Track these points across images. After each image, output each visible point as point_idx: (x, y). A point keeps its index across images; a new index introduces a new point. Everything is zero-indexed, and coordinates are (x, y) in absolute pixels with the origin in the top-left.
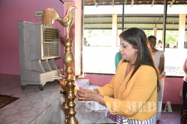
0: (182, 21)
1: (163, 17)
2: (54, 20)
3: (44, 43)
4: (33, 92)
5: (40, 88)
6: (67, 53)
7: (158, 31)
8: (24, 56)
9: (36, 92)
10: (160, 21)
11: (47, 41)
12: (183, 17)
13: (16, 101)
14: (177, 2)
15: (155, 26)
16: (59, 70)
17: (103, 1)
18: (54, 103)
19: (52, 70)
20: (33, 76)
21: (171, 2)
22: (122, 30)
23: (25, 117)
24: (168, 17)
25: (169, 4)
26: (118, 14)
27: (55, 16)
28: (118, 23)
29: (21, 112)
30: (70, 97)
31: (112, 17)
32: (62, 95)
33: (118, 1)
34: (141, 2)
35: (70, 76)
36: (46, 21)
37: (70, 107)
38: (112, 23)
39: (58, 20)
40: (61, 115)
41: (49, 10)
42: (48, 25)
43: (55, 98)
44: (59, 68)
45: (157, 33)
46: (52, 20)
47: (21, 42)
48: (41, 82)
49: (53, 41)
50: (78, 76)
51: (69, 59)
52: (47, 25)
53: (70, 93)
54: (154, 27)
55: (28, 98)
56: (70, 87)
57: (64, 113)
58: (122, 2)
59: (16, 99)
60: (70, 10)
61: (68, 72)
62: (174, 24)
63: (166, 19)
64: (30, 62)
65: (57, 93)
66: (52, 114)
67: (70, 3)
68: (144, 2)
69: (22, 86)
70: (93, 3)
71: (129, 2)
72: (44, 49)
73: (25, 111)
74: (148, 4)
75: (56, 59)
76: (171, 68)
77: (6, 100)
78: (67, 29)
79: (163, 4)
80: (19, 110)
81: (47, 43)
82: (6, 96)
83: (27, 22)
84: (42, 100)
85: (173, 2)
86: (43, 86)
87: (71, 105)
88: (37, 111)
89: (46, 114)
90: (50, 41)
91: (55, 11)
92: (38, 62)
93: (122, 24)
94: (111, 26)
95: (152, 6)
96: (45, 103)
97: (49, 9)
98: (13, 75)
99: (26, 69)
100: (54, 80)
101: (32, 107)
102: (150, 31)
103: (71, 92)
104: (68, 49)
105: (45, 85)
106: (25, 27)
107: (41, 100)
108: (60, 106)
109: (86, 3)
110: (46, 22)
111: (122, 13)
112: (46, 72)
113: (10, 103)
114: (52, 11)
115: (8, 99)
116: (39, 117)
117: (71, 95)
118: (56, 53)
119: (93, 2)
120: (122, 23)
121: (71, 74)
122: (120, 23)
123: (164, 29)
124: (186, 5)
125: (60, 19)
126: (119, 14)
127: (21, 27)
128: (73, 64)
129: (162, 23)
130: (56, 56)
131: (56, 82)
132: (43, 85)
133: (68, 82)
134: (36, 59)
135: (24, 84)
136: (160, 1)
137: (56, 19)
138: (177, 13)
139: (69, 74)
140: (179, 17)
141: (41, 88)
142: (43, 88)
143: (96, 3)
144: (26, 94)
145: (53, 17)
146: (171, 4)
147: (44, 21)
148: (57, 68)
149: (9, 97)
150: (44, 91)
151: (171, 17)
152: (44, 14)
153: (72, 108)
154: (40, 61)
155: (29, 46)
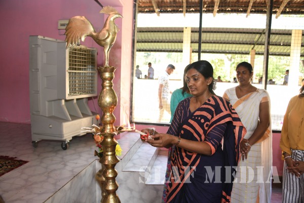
0: (296, 40)
1: (264, 33)
2: (85, 35)
3: (70, 73)
4: (50, 152)
5: (62, 145)
6: (105, 90)
7: (256, 56)
8: (37, 92)
9: (56, 152)
10: (260, 40)
11: (75, 69)
12: (297, 35)
13: (22, 167)
14: (288, 10)
15: (253, 49)
16: (93, 117)
17: (168, 7)
18: (84, 171)
19: (82, 116)
20: (51, 126)
21: (277, 10)
22: (198, 54)
23: (35, 194)
24: (274, 34)
25: (275, 12)
26: (192, 28)
27: (87, 28)
28: (192, 42)
29: (30, 185)
30: (108, 161)
31: (183, 32)
32: (97, 157)
33: (193, 7)
34: (230, 9)
35: (109, 127)
36: (72, 36)
37: (108, 179)
38: (182, 42)
39: (91, 36)
40: (96, 191)
41: (78, 19)
42: (75, 43)
43: (85, 163)
44: (94, 114)
45: (255, 60)
46: (82, 35)
47: (33, 70)
48: (65, 136)
49: (85, 69)
50: (122, 128)
51: (108, 99)
52: (73, 43)
53: (108, 155)
54: (250, 50)
55: (41, 162)
56: (109, 145)
57: (100, 188)
58: (198, 8)
59: (22, 163)
60: (112, 19)
61: (106, 121)
62: (283, 45)
63: (269, 37)
64: (47, 103)
65: (89, 154)
66: (81, 189)
67: (111, 8)
68: (235, 8)
69: (34, 142)
70: (152, 9)
71: (210, 8)
72: (70, 83)
73: (36, 183)
74: (241, 12)
75: (89, 99)
76: (276, 118)
77: (6, 163)
78: (106, 51)
79: (265, 12)
80: (26, 180)
81: (75, 73)
82: (6, 158)
83: (44, 37)
84: (65, 165)
85: (281, 11)
86: (68, 143)
87: (110, 176)
88: (55, 184)
89: (70, 188)
90: (80, 69)
91: (86, 20)
92: (61, 103)
94: (182, 46)
95: (247, 16)
96: (70, 171)
97: (78, 17)
98: (20, 124)
99: (41, 114)
100: (85, 133)
101: (49, 177)
102: (245, 56)
103: (110, 153)
104: (107, 83)
105: (70, 141)
106: (41, 46)
107: (63, 166)
108: (93, 177)
109: (140, 9)
110: (72, 38)
111: (198, 26)
112: (73, 120)
113: (12, 169)
114: (82, 20)
115: (9, 163)
116: (59, 193)
117: (110, 158)
118: (90, 89)
119: (152, 7)
120: (198, 42)
121: (111, 123)
122: (196, 42)
123: (265, 53)
124: (303, 15)
125: (94, 34)
126: (195, 28)
127: (33, 46)
128: (113, 108)
129: (264, 44)
130: (89, 93)
131: (89, 137)
132: (68, 140)
133: (106, 137)
134: (56, 98)
135: (36, 139)
136: (260, 9)
137: (88, 34)
138: (288, 28)
139: (108, 124)
140: (290, 34)
141: (64, 146)
142: (68, 145)
143: (156, 8)
144: (39, 155)
145: (83, 30)
146: (277, 14)
147: (70, 37)
148: (91, 114)
149: (12, 159)
150: (68, 151)
151: (277, 34)
152: (70, 26)
153: (110, 180)
154: (63, 101)
155: (47, 77)
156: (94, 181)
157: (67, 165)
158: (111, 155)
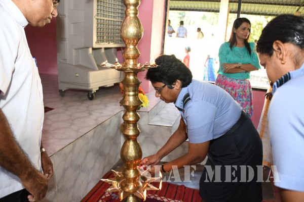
3: (98, 19)
5: (88, 96)
6: (128, 17)
8: (64, 39)
9: (83, 101)
13: (47, 113)
15: (297, 11)
18: (109, 120)
20: (77, 75)
22: (236, 14)
23: (57, 138)
28: (230, 2)
29: (53, 130)
30: (130, 102)
35: (131, 62)
37: (127, 122)
38: (220, 1)
43: (110, 113)
47: (60, 16)
48: (91, 85)
49: (114, 17)
51: (131, 30)
53: (129, 95)
55: (67, 110)
56: (131, 84)
61: (128, 56)
64: (74, 51)
65: (115, 105)
66: (105, 139)
69: (61, 91)
72: (97, 30)
73: (59, 129)
75: (118, 49)
81: (104, 20)
84: (90, 114)
86: (95, 93)
87: (131, 119)
88: (77, 131)
89: (93, 136)
90: (108, 16)
92: (87, 52)
93: (237, 4)
94: (219, 6)
96: (94, 120)
99: (68, 62)
100: (113, 85)
101: (72, 124)
103: (131, 93)
104: (131, 10)
105: (97, 91)
107: (88, 115)
108: (118, 128)
112: (100, 69)
116: (80, 140)
117: (131, 99)
118: (119, 38)
120: (237, 2)
122: (235, 2)
130: (118, 43)
132: (94, 90)
133: (127, 73)
134: (83, 46)
135: (63, 87)
139: (130, 59)
141: (90, 96)
142: (94, 95)
144: (65, 104)
150: (94, 102)
153: (131, 125)
154: (90, 50)
155: (73, 23)
156: (119, 132)
157: (92, 114)
158: (133, 96)
